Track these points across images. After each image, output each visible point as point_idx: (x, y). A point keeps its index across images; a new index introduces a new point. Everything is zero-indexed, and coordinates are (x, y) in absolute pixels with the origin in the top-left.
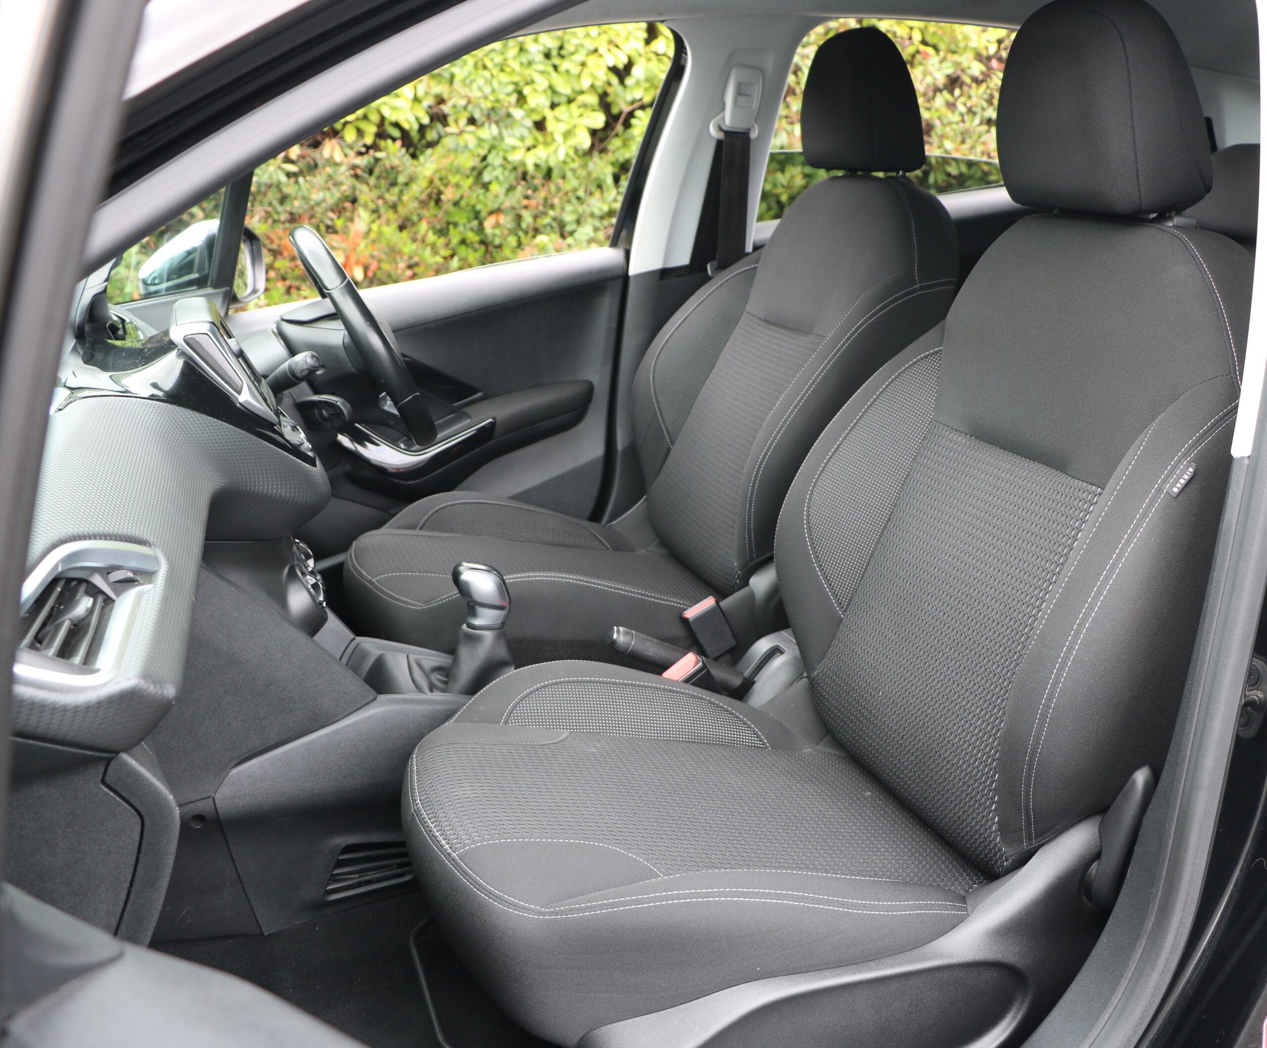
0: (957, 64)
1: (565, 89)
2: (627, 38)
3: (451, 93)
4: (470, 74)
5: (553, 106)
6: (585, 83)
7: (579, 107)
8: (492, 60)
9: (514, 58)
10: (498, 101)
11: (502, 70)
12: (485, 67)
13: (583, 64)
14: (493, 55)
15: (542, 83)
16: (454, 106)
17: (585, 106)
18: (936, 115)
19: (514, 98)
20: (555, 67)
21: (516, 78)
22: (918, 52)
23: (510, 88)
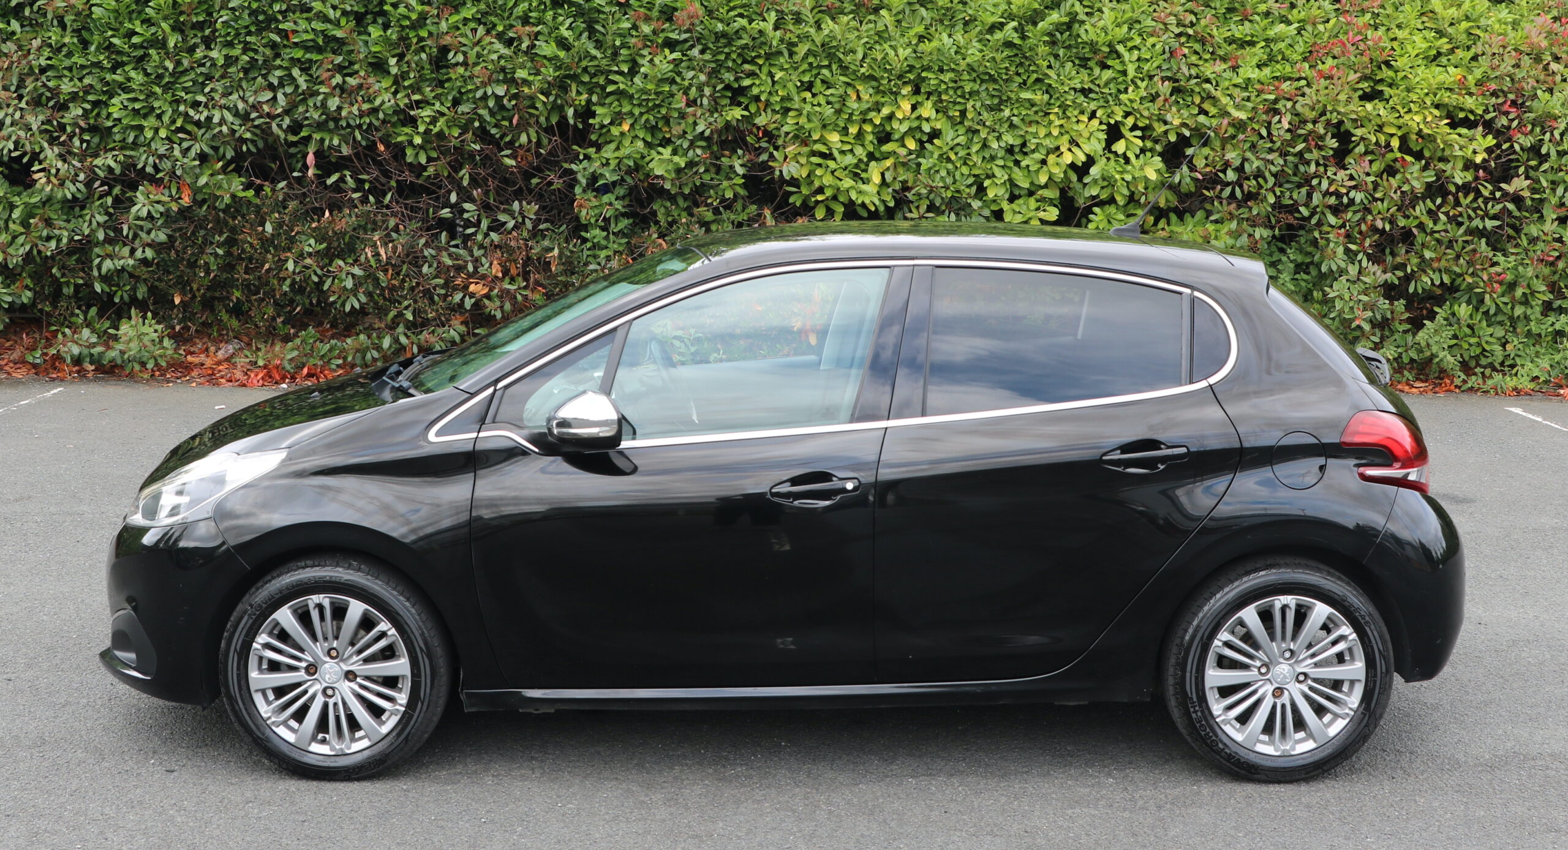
0: (1439, 174)
1: (1025, 184)
2: (1089, 139)
3: (915, 182)
4: (935, 165)
5: (1012, 199)
6: (1043, 179)
7: (1037, 201)
8: (956, 154)
9: (977, 152)
10: (958, 191)
11: (965, 164)
12: (949, 160)
13: (1044, 162)
14: (958, 149)
15: (1001, 176)
16: (919, 194)
17: (1042, 200)
18: (1416, 222)
19: (974, 189)
20: (1017, 163)
21: (976, 172)
23: (971, 180)
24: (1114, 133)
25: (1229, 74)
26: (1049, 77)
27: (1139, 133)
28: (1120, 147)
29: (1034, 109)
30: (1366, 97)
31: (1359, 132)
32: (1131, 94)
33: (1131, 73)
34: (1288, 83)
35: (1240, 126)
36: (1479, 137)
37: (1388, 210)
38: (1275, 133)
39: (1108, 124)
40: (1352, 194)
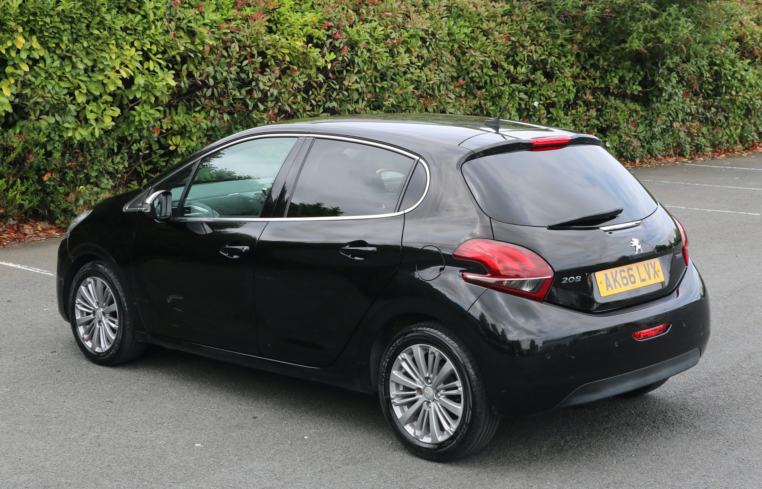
0: (308, 75)
1: (95, 91)
2: (130, 61)
3: (33, 94)
4: (42, 81)
5: (89, 102)
6: (112, 88)
7: (103, 103)
8: (55, 73)
9: (68, 72)
10: (59, 99)
11: (60, 80)
12: (51, 77)
13: (108, 77)
14: (54, 70)
15: (84, 88)
16: (34, 103)
17: (106, 102)
18: (300, 106)
19: (68, 97)
20: (90, 78)
21: (70, 85)
22: (288, 68)
23: (66, 91)
24: (146, 57)
25: (198, 17)
26: (106, 20)
27: (160, 56)
28: (151, 65)
29: (100, 41)
30: (270, 31)
31: (269, 52)
32: (153, 30)
33: (152, 17)
34: (234, 23)
35: (212, 50)
36: (327, 54)
37: (289, 99)
38: (230, 54)
39: (142, 50)
40: (271, 90)
